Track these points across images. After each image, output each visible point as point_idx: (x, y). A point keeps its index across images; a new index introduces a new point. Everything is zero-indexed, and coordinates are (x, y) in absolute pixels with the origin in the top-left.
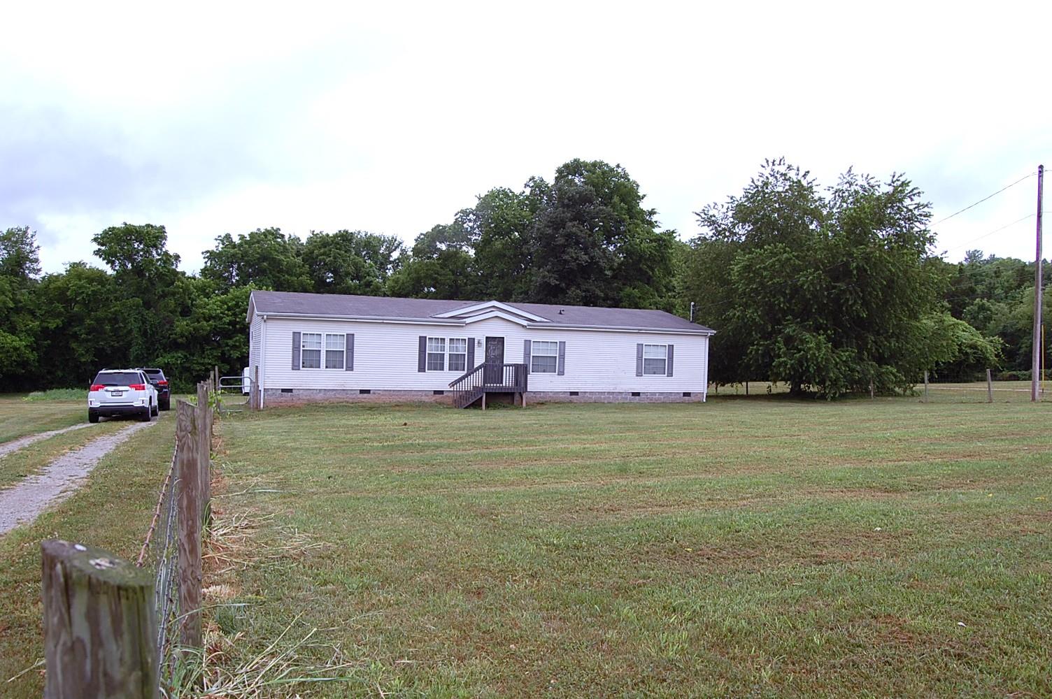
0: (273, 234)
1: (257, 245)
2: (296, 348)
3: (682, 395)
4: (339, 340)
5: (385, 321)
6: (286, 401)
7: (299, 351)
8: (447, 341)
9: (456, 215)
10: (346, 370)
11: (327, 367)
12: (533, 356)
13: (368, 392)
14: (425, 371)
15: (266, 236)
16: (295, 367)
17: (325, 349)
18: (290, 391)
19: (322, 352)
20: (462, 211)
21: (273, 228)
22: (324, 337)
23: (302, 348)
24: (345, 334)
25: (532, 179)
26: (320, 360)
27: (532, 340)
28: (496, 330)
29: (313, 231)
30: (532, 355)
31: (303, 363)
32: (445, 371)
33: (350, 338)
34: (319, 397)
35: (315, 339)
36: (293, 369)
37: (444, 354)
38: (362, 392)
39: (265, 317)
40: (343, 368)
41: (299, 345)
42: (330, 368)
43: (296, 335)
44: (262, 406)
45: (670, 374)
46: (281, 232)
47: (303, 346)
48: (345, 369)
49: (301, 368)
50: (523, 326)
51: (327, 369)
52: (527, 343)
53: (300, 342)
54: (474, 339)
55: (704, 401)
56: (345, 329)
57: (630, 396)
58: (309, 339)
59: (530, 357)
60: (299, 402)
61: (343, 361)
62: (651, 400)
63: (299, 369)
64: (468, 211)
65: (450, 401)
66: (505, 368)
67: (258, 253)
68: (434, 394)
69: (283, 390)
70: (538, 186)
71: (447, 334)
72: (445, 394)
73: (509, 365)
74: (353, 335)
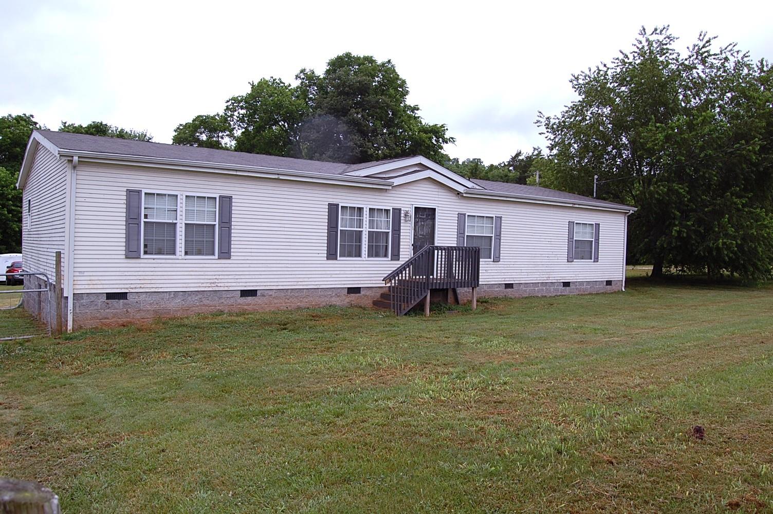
0: (25, 120)
1: (8, 130)
2: (132, 218)
3: (605, 284)
4: (207, 207)
5: (281, 177)
6: (115, 315)
7: (139, 224)
8: (366, 213)
9: (228, 102)
10: (219, 258)
11: (186, 253)
12: (467, 236)
13: (252, 293)
14: (336, 259)
15: (18, 122)
16: (132, 253)
17: (184, 222)
18: (123, 296)
19: (178, 226)
20: (233, 99)
21: (25, 115)
22: (182, 201)
23: (143, 220)
24: (217, 196)
25: (303, 71)
26: (174, 241)
27: (467, 214)
28: (427, 197)
29: (65, 123)
30: (466, 234)
31: (145, 246)
32: (363, 258)
33: (226, 202)
34: (174, 305)
35: (167, 204)
36: (127, 258)
37: (362, 231)
38: (245, 293)
39: (76, 159)
40: (213, 254)
41: (139, 214)
42: (192, 254)
43: (133, 196)
44: (70, 327)
45: (596, 260)
46: (34, 120)
47: (146, 217)
48: (217, 257)
49: (142, 256)
50: (459, 193)
51: (187, 257)
52: (461, 217)
53: (139, 207)
54: (400, 210)
55: (624, 290)
56: (216, 189)
57: (561, 287)
58: (155, 203)
59: (464, 238)
60: (138, 316)
61: (213, 242)
62: (580, 291)
63: (139, 258)
64: (239, 98)
65: (368, 303)
66: (436, 251)
67: (9, 138)
68: (348, 293)
69: (110, 296)
70: (309, 78)
71: (366, 201)
72: (362, 293)
73: (441, 248)
74: (230, 198)
